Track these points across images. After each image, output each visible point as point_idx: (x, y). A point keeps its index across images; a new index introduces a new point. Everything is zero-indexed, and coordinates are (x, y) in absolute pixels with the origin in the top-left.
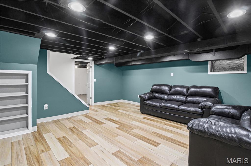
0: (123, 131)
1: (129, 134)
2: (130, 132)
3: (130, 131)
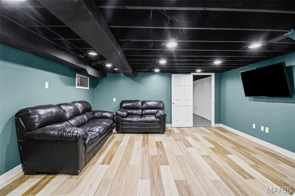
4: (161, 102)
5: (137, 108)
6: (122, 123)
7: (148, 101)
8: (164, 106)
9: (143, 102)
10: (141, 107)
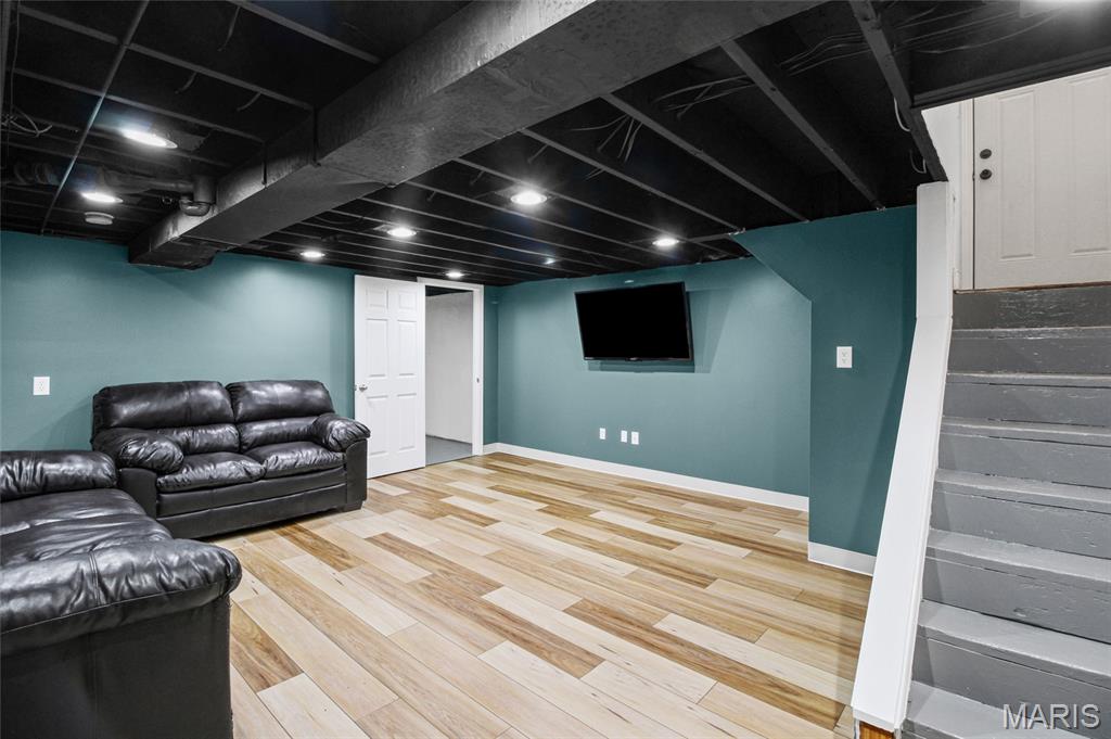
0: (469, 574)
1: (447, 561)
2: (440, 570)
3: (438, 573)
4: (314, 384)
5: (215, 420)
6: (159, 498)
7: (257, 384)
8: (328, 398)
9: (234, 391)
10: (230, 412)
